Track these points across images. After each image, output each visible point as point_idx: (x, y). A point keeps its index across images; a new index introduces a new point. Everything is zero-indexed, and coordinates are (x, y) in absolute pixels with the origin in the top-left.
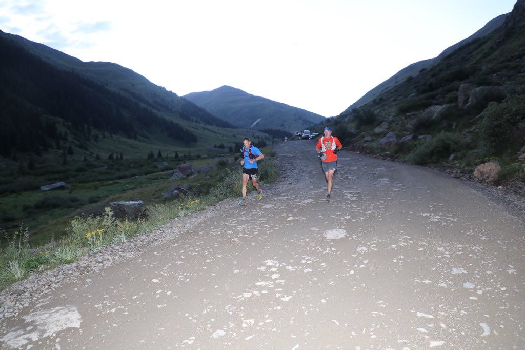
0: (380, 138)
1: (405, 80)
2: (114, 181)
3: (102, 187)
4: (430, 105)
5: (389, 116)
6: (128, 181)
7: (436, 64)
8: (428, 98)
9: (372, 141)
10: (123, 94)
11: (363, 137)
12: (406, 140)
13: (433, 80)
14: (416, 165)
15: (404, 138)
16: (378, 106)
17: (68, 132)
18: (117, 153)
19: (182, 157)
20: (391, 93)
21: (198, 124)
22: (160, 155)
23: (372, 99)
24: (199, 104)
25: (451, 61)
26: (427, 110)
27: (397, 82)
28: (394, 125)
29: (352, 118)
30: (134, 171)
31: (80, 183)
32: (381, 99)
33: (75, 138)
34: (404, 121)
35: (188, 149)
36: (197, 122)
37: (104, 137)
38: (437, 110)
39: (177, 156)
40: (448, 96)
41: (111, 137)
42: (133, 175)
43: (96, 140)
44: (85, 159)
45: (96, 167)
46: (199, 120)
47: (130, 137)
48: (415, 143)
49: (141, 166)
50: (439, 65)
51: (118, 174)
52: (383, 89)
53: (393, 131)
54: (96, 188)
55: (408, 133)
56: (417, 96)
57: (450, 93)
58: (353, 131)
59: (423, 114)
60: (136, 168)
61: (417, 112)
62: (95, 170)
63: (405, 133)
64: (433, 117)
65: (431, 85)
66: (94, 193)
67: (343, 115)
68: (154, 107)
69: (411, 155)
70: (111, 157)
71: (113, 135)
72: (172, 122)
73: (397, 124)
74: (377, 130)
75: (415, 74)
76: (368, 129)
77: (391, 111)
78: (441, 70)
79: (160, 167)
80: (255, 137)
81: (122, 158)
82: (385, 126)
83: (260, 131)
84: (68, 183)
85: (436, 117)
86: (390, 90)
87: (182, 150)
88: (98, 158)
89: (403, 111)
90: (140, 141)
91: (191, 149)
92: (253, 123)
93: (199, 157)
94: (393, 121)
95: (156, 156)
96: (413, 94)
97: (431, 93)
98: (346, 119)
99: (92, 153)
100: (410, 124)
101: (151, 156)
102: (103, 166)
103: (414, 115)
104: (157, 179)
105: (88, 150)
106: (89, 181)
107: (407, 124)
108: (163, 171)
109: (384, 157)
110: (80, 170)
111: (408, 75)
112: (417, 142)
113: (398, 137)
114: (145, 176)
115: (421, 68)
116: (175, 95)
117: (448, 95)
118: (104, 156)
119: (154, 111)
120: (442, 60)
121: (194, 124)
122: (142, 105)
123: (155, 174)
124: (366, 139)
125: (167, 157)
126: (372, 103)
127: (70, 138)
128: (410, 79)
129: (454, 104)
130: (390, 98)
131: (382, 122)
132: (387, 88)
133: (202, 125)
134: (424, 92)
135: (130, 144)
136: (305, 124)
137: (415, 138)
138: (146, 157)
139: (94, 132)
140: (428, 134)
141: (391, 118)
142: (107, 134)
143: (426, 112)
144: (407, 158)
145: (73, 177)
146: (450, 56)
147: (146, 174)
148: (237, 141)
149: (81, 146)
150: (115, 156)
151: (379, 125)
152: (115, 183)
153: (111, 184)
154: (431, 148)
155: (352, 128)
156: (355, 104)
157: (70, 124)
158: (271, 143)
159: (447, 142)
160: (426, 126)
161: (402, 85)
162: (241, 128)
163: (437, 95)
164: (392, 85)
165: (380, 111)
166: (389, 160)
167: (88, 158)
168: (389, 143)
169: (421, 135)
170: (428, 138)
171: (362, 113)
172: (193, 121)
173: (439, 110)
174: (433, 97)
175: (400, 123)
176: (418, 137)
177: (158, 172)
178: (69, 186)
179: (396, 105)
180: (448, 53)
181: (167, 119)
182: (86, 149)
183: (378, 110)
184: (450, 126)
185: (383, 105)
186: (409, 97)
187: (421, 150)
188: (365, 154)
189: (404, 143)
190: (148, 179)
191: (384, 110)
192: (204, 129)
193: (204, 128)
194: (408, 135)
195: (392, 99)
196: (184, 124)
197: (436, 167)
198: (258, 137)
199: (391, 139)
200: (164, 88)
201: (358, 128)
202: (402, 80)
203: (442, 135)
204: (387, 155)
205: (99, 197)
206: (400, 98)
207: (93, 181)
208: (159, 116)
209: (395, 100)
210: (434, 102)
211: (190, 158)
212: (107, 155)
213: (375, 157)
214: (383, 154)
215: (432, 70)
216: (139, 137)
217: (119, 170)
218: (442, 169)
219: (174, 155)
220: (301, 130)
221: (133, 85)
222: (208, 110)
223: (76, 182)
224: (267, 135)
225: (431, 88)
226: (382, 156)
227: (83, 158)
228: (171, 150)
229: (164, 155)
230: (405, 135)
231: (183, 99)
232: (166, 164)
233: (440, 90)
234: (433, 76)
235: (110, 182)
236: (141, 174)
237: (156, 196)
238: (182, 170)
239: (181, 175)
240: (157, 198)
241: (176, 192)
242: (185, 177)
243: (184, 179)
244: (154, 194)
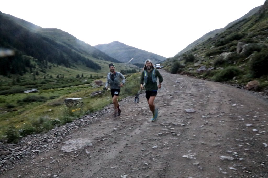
0: (197, 69)
1: (208, 39)
2: (61, 89)
3: (55, 92)
4: (222, 52)
5: (201, 57)
6: (68, 89)
7: (223, 31)
8: (220, 49)
9: (193, 70)
10: (64, 45)
11: (188, 68)
12: (210, 69)
13: (223, 40)
14: (215, 82)
15: (209, 68)
16: (194, 53)
17: (36, 64)
18: (61, 74)
19: (94, 77)
20: (201, 46)
21: (101, 61)
22: (82, 76)
23: (191, 48)
24: (103, 50)
25: (231, 30)
26: (221, 55)
27: (203, 40)
28: (204, 62)
29: (182, 58)
30: (71, 84)
31: (44, 89)
32: (195, 49)
33: (39, 67)
34: (209, 60)
35: (97, 73)
36: (101, 59)
37: (54, 66)
38: (226, 55)
39: (91, 77)
41: (58, 66)
42: (70, 86)
43: (50, 68)
44: (45, 78)
45: (50, 82)
46: (102, 58)
47: (67, 67)
48: (215, 71)
49: (74, 81)
51: (63, 85)
52: (194, 45)
53: (204, 65)
54: (53, 92)
55: (211, 66)
56: (215, 48)
57: (232, 47)
58: (183, 65)
59: (218, 57)
60: (71, 82)
61: (216, 56)
62: (51, 83)
63: (210, 66)
64: (224, 58)
65: (222, 42)
66: (51, 95)
67: (177, 57)
68: (80, 52)
69: (214, 77)
70: (58, 77)
71: (59, 66)
72: (88, 59)
73: (205, 62)
74: (196, 64)
75: (213, 36)
76: (191, 64)
77: (201, 55)
78: (226, 35)
79: (83, 82)
80: (130, 68)
81: (63, 77)
82: (199, 62)
83: (133, 64)
84: (38, 89)
85: (226, 58)
86: (200, 44)
87: (94, 74)
88: (51, 77)
89: (208, 55)
90: (72, 69)
91: (98, 73)
92: (129, 60)
93: (102, 77)
94: (203, 60)
95: (80, 76)
96: (212, 47)
97: (222, 46)
98: (179, 59)
99: (48, 75)
100: (212, 62)
101: (78, 76)
102: (54, 81)
103: (213, 57)
104: (82, 88)
105: (46, 73)
106: (48, 89)
107: (211, 62)
108: (85, 84)
109: (200, 78)
110: (43, 83)
111: (209, 37)
112: (216, 71)
113: (207, 68)
114: (77, 86)
115: (216, 33)
116: (90, 46)
117: (230, 48)
118: (55, 76)
119: (79, 54)
120: (227, 29)
121: (99, 60)
122: (73, 50)
123: (80, 85)
124: (190, 69)
125: (86, 77)
126: (191, 51)
127: (37, 67)
128: (210, 39)
129: (235, 52)
130: (200, 48)
131: (198, 60)
132: (198, 43)
133: (104, 61)
134: (218, 46)
135: (67, 70)
136: (156, 61)
137: (215, 69)
138: (75, 77)
139: (49, 64)
140: (222, 67)
141: (202, 59)
142: (55, 65)
143: (220, 56)
144: (212, 78)
145: (40, 86)
146: (231, 28)
147: (77, 85)
148: (121, 69)
149: (42, 71)
150: (60, 76)
151: (196, 62)
152: (62, 90)
153: (60, 90)
154: (224, 74)
155: (182, 63)
156: (182, 51)
157: (37, 60)
158: (139, 71)
159: (232, 71)
160: (220, 63)
161: (206, 42)
162: (123, 63)
163: (226, 47)
164: (201, 42)
166: (202, 79)
167: (46, 77)
168: (202, 71)
169: (218, 67)
171: (187, 56)
172: (99, 59)
173: (227, 55)
174: (223, 48)
175: (207, 61)
176: (216, 68)
177: (83, 84)
178: (38, 91)
179: (204, 52)
180: (230, 26)
181: (86, 58)
182: (45, 72)
183: (196, 54)
184: (233, 63)
185: (198, 52)
186: (211, 48)
187: (219, 74)
188: (190, 76)
189: (209, 71)
190: (78, 88)
191: (198, 55)
192: (105, 63)
193: (104, 62)
194: (212, 67)
195: (201, 49)
196: (95, 61)
197: (226, 83)
198: (132, 67)
199: (203, 69)
200: (84, 42)
201: (185, 63)
202: (206, 39)
203: (230, 67)
204: (201, 77)
205: (54, 96)
206: (206, 48)
207: (50, 88)
208: (82, 56)
209: (203, 50)
210: (224, 51)
211: (98, 78)
212: (56, 76)
213: (195, 78)
214: (199, 76)
215: (221, 34)
216: (72, 67)
217: (62, 83)
218: (230, 84)
219: (89, 76)
221: (69, 40)
222: (107, 53)
223: (41, 89)
224: (136, 66)
225: (222, 44)
226: (198, 77)
227: (43, 77)
228: (88, 73)
229: (85, 76)
230: (210, 67)
231: (93, 47)
232: (86, 80)
233: (226, 45)
234: (222, 37)
235: (59, 89)
236: (74, 85)
237: (86, 95)
238: (97, 83)
239: (97, 86)
240: (86, 96)
241: (96, 94)
242: (99, 86)
243: (99, 87)
244: (85, 95)
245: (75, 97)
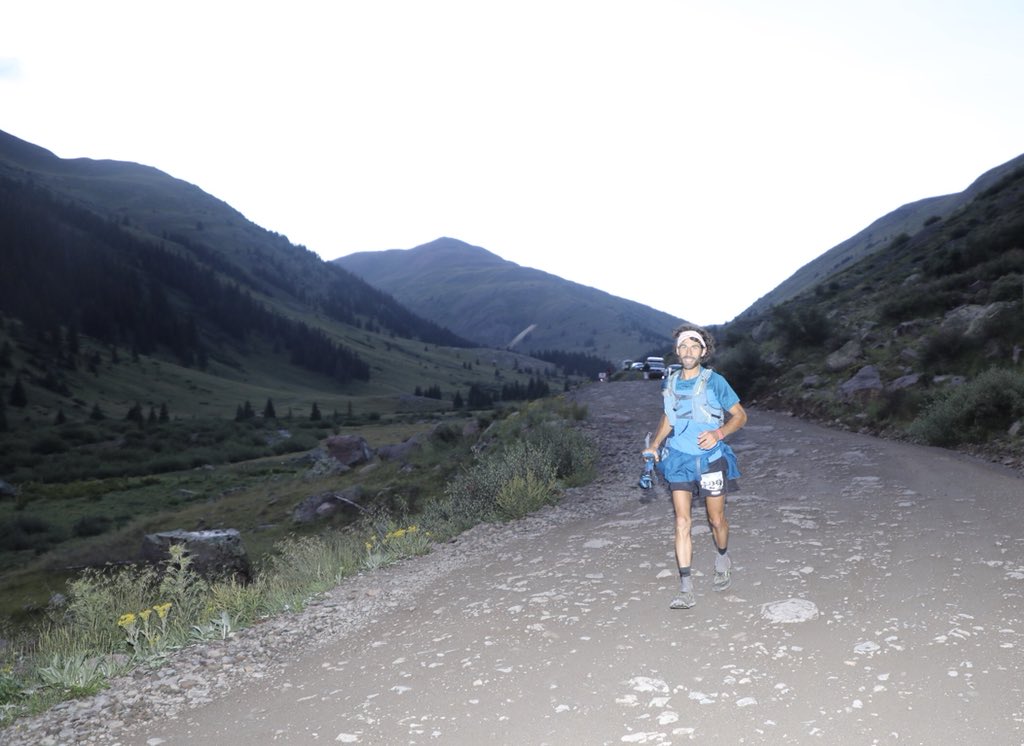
0: (840, 381)
1: (889, 241)
2: (144, 478)
3: (110, 495)
4: (957, 303)
5: (860, 326)
6: (183, 479)
7: (962, 208)
8: (950, 287)
9: (822, 385)
10: (171, 247)
11: (800, 376)
12: (904, 385)
13: (962, 245)
14: (931, 445)
15: (899, 379)
16: (828, 303)
17: (13, 344)
18: (150, 403)
19: (328, 417)
20: (859, 273)
21: (373, 334)
22: (270, 411)
23: (813, 284)
24: (377, 282)
25: (996, 202)
26: (951, 316)
27: (870, 246)
28: (872, 349)
29: (771, 328)
30: (200, 452)
31: (47, 481)
32: (835, 287)
33: (31, 362)
34: (896, 340)
35: (345, 398)
36: (369, 327)
37: (116, 360)
38: (973, 316)
39: (316, 415)
40: (999, 284)
41: (136, 360)
42: (198, 463)
43: (92, 369)
44: (61, 419)
45: (91, 440)
46: (375, 322)
47: (187, 363)
48: (927, 392)
49: (220, 439)
50: (968, 210)
51: (156, 459)
52: (839, 260)
53: (874, 362)
54: (96, 496)
55: (909, 369)
56: (924, 281)
57: (1002, 277)
58: (773, 360)
59: (942, 325)
60: (204, 444)
61: (927, 320)
62: (91, 447)
63: (901, 368)
64: (967, 333)
65: (956, 256)
66: (90, 510)
67: (745, 322)
68: (255, 287)
69: (918, 424)
70: (134, 415)
71: (142, 357)
72: (303, 328)
73: (881, 347)
74: (835, 360)
75: (914, 229)
76: (811, 356)
77: (861, 318)
78: (974, 223)
79: (272, 442)
80: (520, 372)
81: (164, 417)
82: (852, 349)
83: (532, 355)
84: (13, 481)
85: (974, 332)
86: (857, 264)
87: (330, 401)
88: (97, 416)
89: (894, 315)
90: (215, 373)
91: (352, 399)
92: (515, 335)
93: (374, 418)
94: (870, 339)
95: (259, 414)
96: (913, 277)
97: (956, 276)
98: (756, 332)
99: (80, 403)
100: (912, 348)
101: (245, 413)
102: (111, 439)
103: (919, 326)
104: (263, 473)
105: (67, 394)
106: (73, 478)
107: (905, 348)
108: (279, 452)
109: (854, 427)
110: (47, 448)
111: (897, 231)
112: (932, 392)
113: (887, 378)
114: (232, 466)
115: (927, 216)
116: (313, 256)
117: (997, 282)
118: (116, 411)
119: (256, 296)
120: (976, 199)
121: (362, 334)
122: (223, 279)
123: (256, 461)
124: (807, 380)
125: (289, 418)
126: (813, 294)
127: (17, 362)
128: (902, 241)
129: (1014, 303)
130: (856, 284)
131: (846, 340)
132: (848, 259)
133: (384, 336)
134: (940, 272)
135: (188, 381)
136: (648, 340)
137: (925, 381)
138: (232, 416)
139: (87, 346)
140: (956, 372)
141: (865, 332)
142: (122, 353)
143: (947, 320)
144: (910, 427)
145: (28, 464)
146: (994, 191)
147: (234, 460)
148: (475, 380)
149: (48, 384)
150: (146, 412)
151: (837, 347)
152: (149, 483)
153: (137, 487)
154: (967, 407)
155: (770, 353)
156: (769, 295)
157: (19, 322)
158: (561, 388)
159: (1005, 392)
160: (950, 354)
161: (882, 256)
162: (485, 346)
163: (974, 280)
164: (859, 254)
165: (837, 315)
166: (865, 433)
167: (68, 416)
168: (865, 393)
169: (939, 374)
170: (957, 381)
171: (795, 318)
172: (359, 325)
173: (980, 316)
174: (963, 285)
175: (888, 344)
176: (932, 378)
177: (267, 455)
178: (17, 490)
179: (876, 300)
180: (989, 185)
181: (291, 318)
182: (63, 391)
183: (834, 312)
184: (1006, 355)
185: (844, 301)
186: (904, 284)
187: (943, 410)
188: (807, 418)
189: (898, 395)
190: (240, 473)
191: (847, 312)
192: (389, 346)
193: (387, 344)
194: (910, 373)
195: (861, 286)
196: (336, 333)
197: (979, 451)
198: (529, 371)
199: (869, 383)
200: (284, 239)
201: (786, 352)
202: (883, 243)
203: (992, 376)
204: (859, 422)
205: (103, 520)
206: (881, 284)
207: (84, 478)
208: (268, 309)
209: (868, 289)
210: (965, 296)
211: (352, 422)
212: (125, 410)
213: (831, 426)
214: (849, 419)
215: (953, 220)
216: (212, 362)
217: (157, 449)
218: (995, 457)
219: (308, 412)
220: (638, 357)
221: (200, 226)
222: (399, 297)
223: (35, 480)
224: (550, 366)
225: (957, 263)
226: (847, 423)
227: (53, 416)
228: (299, 398)
229: (281, 411)
230: (901, 374)
231: (331, 266)
232: (286, 435)
233: (978, 269)
234: (958, 235)
235: (136, 480)
236: (219, 461)
237: (271, 516)
238: (337, 450)
239: (335, 463)
240: (273, 522)
241: (326, 506)
242: (347, 468)
243: (344, 473)
244: (264, 513)
245: (207, 524)
